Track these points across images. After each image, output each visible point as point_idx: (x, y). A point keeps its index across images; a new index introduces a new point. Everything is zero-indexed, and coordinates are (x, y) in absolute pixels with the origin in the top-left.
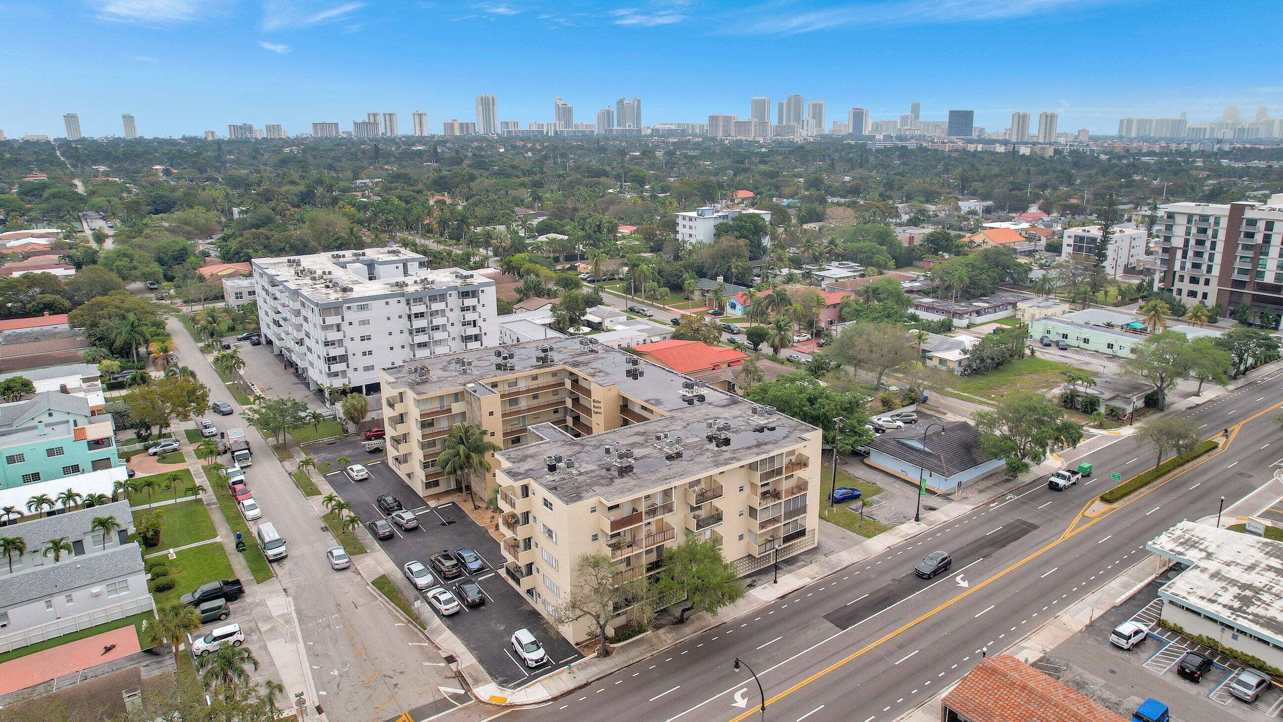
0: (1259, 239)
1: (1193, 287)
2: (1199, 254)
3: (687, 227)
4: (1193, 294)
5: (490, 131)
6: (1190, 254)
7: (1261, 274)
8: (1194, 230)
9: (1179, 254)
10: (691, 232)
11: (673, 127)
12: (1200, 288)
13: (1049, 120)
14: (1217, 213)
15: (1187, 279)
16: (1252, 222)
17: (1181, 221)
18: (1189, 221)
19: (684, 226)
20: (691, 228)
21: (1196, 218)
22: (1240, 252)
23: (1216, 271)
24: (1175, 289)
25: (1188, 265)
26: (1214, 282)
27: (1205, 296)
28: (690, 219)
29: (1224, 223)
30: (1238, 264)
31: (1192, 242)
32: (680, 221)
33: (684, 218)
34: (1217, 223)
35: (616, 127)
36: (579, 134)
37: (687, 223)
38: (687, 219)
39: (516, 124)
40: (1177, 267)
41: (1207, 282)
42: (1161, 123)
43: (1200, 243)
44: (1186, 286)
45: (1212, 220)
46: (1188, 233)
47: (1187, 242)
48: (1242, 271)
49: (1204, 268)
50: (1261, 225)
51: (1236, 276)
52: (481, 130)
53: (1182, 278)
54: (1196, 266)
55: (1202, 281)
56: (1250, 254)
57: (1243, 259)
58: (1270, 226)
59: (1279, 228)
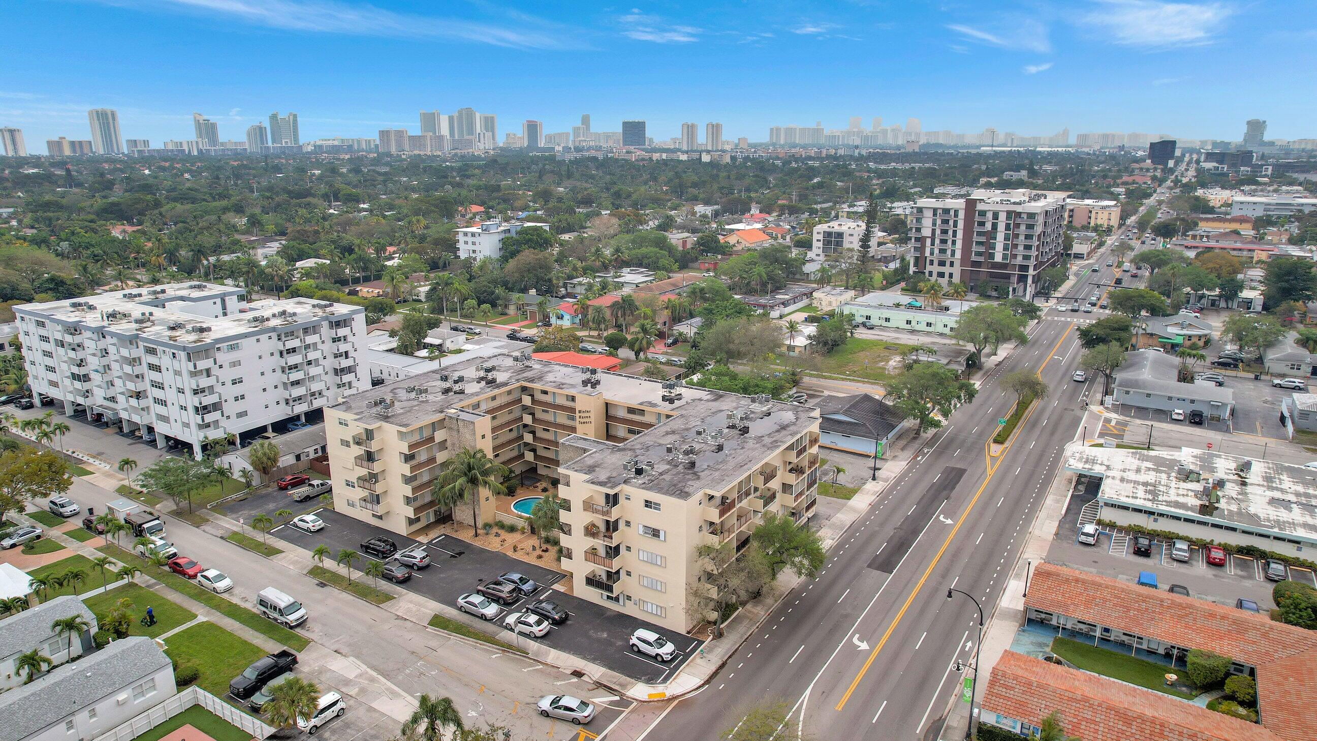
0: (989, 226)
1: (941, 269)
2: (944, 241)
3: (470, 243)
4: (941, 275)
5: (113, 151)
6: (937, 241)
7: (992, 256)
8: (939, 222)
9: (928, 241)
10: (474, 248)
11: (336, 143)
12: (947, 270)
13: (715, 129)
14: (956, 207)
15: (936, 263)
16: (983, 213)
17: (928, 214)
18: (935, 214)
19: (466, 243)
20: (474, 243)
21: (939, 211)
22: (976, 238)
23: (958, 255)
24: (927, 272)
25: (936, 251)
26: (957, 264)
27: (951, 275)
28: (473, 235)
29: (961, 214)
30: (975, 248)
31: (938, 232)
32: (461, 238)
33: (466, 234)
34: (956, 215)
35: (270, 144)
36: (229, 153)
37: (470, 239)
38: (470, 235)
39: (146, 143)
40: (927, 254)
41: (952, 264)
42: (803, 130)
43: (945, 232)
44: (936, 269)
45: (952, 213)
46: (934, 224)
47: (934, 231)
48: (979, 254)
49: (949, 252)
50: (990, 215)
51: (974, 258)
52: (99, 149)
53: (932, 263)
54: (943, 251)
55: (948, 264)
56: (983, 239)
57: (978, 243)
58: (996, 216)
59: (1002, 217)
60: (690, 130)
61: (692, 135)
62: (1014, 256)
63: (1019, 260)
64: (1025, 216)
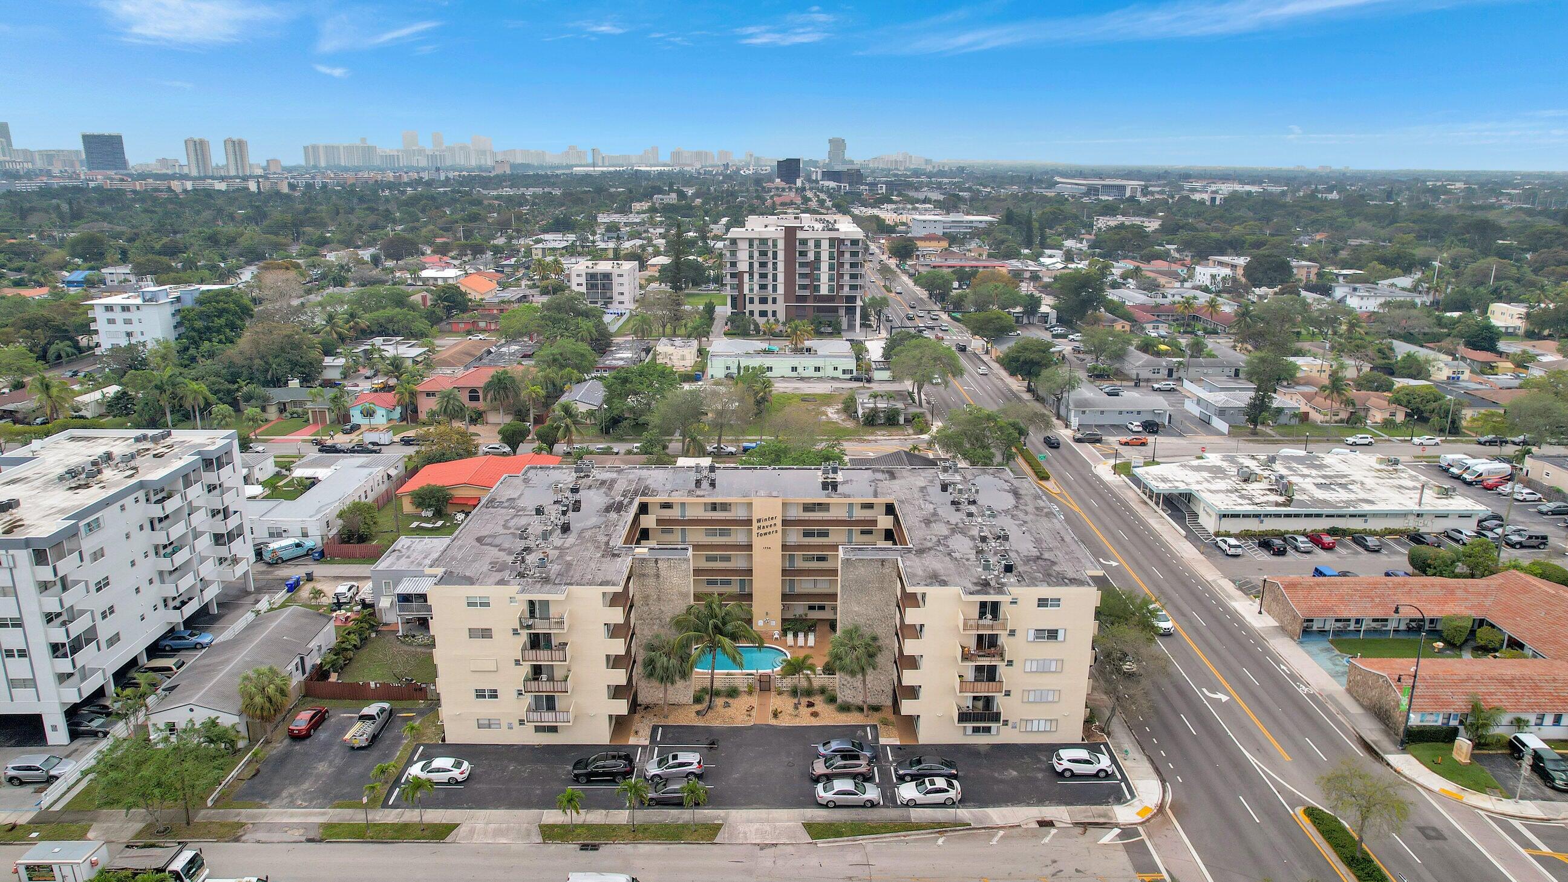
0: (811, 256)
1: (763, 307)
2: (763, 276)
3: (115, 320)
4: (763, 314)
6: (756, 276)
7: (817, 288)
8: (756, 254)
9: (746, 277)
10: (128, 328)
12: (769, 307)
13: (237, 148)
14: (774, 236)
15: (756, 300)
16: (804, 242)
17: (743, 246)
18: (751, 245)
19: (111, 321)
20: (127, 321)
21: (756, 243)
22: (799, 270)
23: (781, 289)
24: (747, 311)
25: (756, 288)
26: (780, 300)
27: (774, 313)
29: (781, 244)
30: (799, 281)
31: (756, 265)
32: (98, 314)
33: (109, 308)
34: (775, 245)
37: (118, 315)
38: (114, 310)
40: (746, 291)
41: (774, 301)
43: (763, 265)
44: (757, 307)
45: (770, 243)
46: (751, 257)
47: (751, 265)
48: (803, 287)
49: (770, 288)
50: (811, 244)
51: (799, 292)
53: (752, 301)
54: (763, 287)
55: (770, 300)
56: (807, 271)
57: (802, 275)
58: (818, 244)
59: (825, 245)
60: (199, 149)
61: (203, 155)
62: (841, 287)
63: (846, 291)
64: (848, 243)
